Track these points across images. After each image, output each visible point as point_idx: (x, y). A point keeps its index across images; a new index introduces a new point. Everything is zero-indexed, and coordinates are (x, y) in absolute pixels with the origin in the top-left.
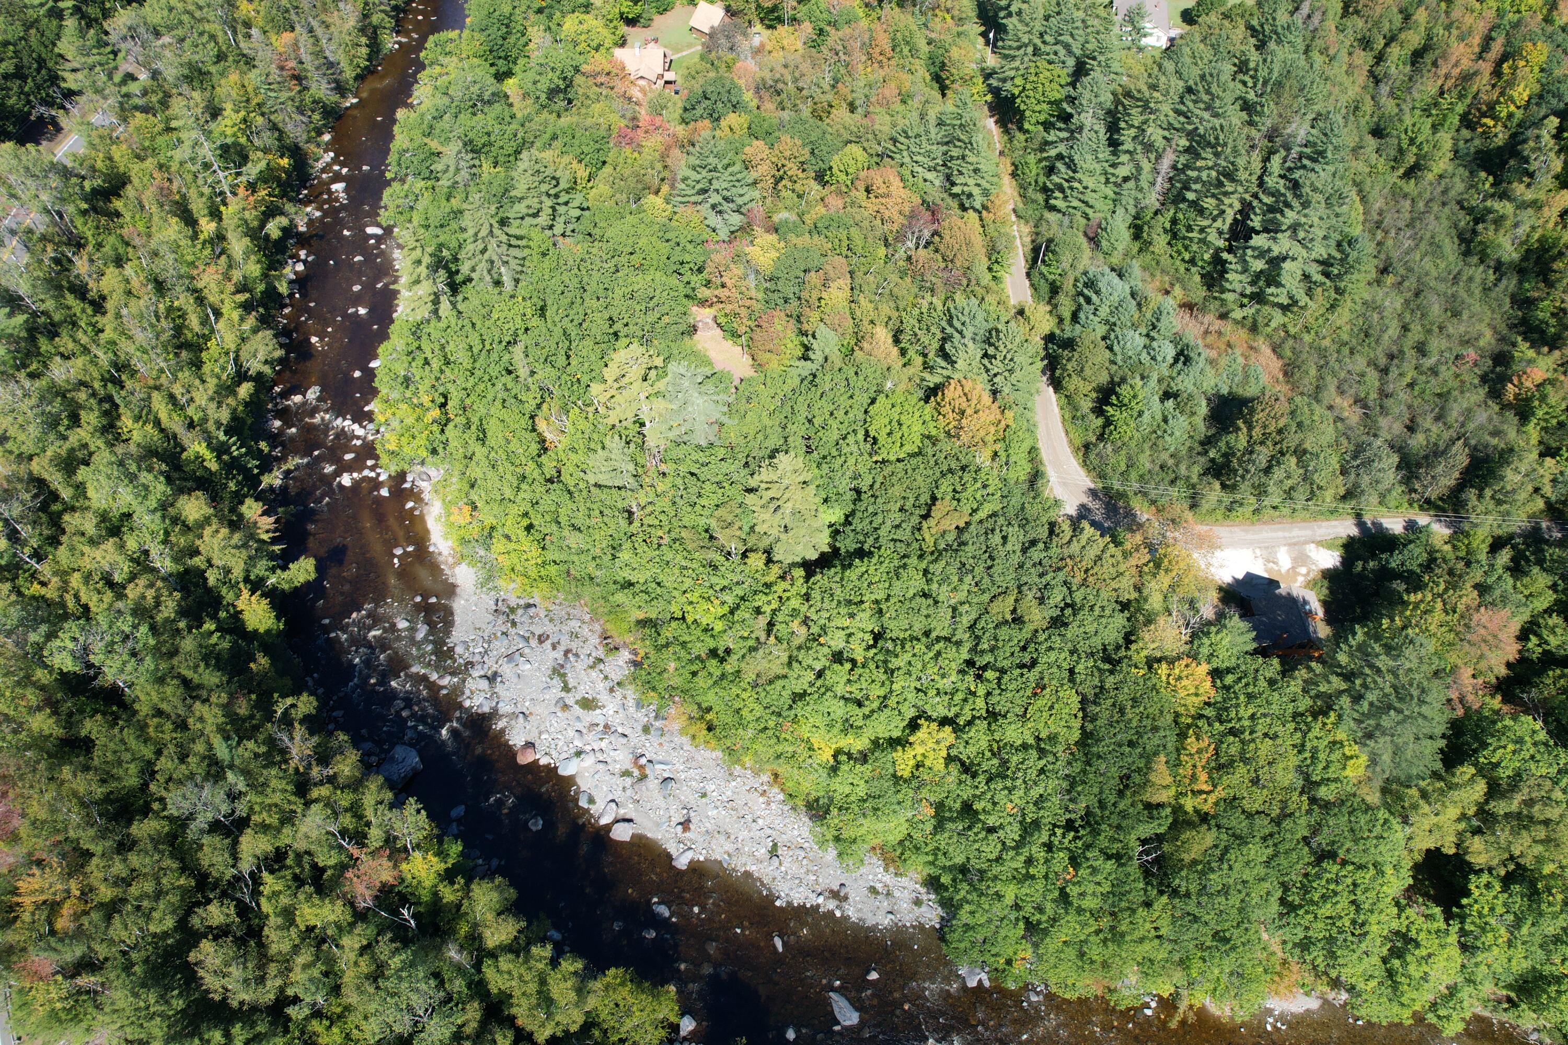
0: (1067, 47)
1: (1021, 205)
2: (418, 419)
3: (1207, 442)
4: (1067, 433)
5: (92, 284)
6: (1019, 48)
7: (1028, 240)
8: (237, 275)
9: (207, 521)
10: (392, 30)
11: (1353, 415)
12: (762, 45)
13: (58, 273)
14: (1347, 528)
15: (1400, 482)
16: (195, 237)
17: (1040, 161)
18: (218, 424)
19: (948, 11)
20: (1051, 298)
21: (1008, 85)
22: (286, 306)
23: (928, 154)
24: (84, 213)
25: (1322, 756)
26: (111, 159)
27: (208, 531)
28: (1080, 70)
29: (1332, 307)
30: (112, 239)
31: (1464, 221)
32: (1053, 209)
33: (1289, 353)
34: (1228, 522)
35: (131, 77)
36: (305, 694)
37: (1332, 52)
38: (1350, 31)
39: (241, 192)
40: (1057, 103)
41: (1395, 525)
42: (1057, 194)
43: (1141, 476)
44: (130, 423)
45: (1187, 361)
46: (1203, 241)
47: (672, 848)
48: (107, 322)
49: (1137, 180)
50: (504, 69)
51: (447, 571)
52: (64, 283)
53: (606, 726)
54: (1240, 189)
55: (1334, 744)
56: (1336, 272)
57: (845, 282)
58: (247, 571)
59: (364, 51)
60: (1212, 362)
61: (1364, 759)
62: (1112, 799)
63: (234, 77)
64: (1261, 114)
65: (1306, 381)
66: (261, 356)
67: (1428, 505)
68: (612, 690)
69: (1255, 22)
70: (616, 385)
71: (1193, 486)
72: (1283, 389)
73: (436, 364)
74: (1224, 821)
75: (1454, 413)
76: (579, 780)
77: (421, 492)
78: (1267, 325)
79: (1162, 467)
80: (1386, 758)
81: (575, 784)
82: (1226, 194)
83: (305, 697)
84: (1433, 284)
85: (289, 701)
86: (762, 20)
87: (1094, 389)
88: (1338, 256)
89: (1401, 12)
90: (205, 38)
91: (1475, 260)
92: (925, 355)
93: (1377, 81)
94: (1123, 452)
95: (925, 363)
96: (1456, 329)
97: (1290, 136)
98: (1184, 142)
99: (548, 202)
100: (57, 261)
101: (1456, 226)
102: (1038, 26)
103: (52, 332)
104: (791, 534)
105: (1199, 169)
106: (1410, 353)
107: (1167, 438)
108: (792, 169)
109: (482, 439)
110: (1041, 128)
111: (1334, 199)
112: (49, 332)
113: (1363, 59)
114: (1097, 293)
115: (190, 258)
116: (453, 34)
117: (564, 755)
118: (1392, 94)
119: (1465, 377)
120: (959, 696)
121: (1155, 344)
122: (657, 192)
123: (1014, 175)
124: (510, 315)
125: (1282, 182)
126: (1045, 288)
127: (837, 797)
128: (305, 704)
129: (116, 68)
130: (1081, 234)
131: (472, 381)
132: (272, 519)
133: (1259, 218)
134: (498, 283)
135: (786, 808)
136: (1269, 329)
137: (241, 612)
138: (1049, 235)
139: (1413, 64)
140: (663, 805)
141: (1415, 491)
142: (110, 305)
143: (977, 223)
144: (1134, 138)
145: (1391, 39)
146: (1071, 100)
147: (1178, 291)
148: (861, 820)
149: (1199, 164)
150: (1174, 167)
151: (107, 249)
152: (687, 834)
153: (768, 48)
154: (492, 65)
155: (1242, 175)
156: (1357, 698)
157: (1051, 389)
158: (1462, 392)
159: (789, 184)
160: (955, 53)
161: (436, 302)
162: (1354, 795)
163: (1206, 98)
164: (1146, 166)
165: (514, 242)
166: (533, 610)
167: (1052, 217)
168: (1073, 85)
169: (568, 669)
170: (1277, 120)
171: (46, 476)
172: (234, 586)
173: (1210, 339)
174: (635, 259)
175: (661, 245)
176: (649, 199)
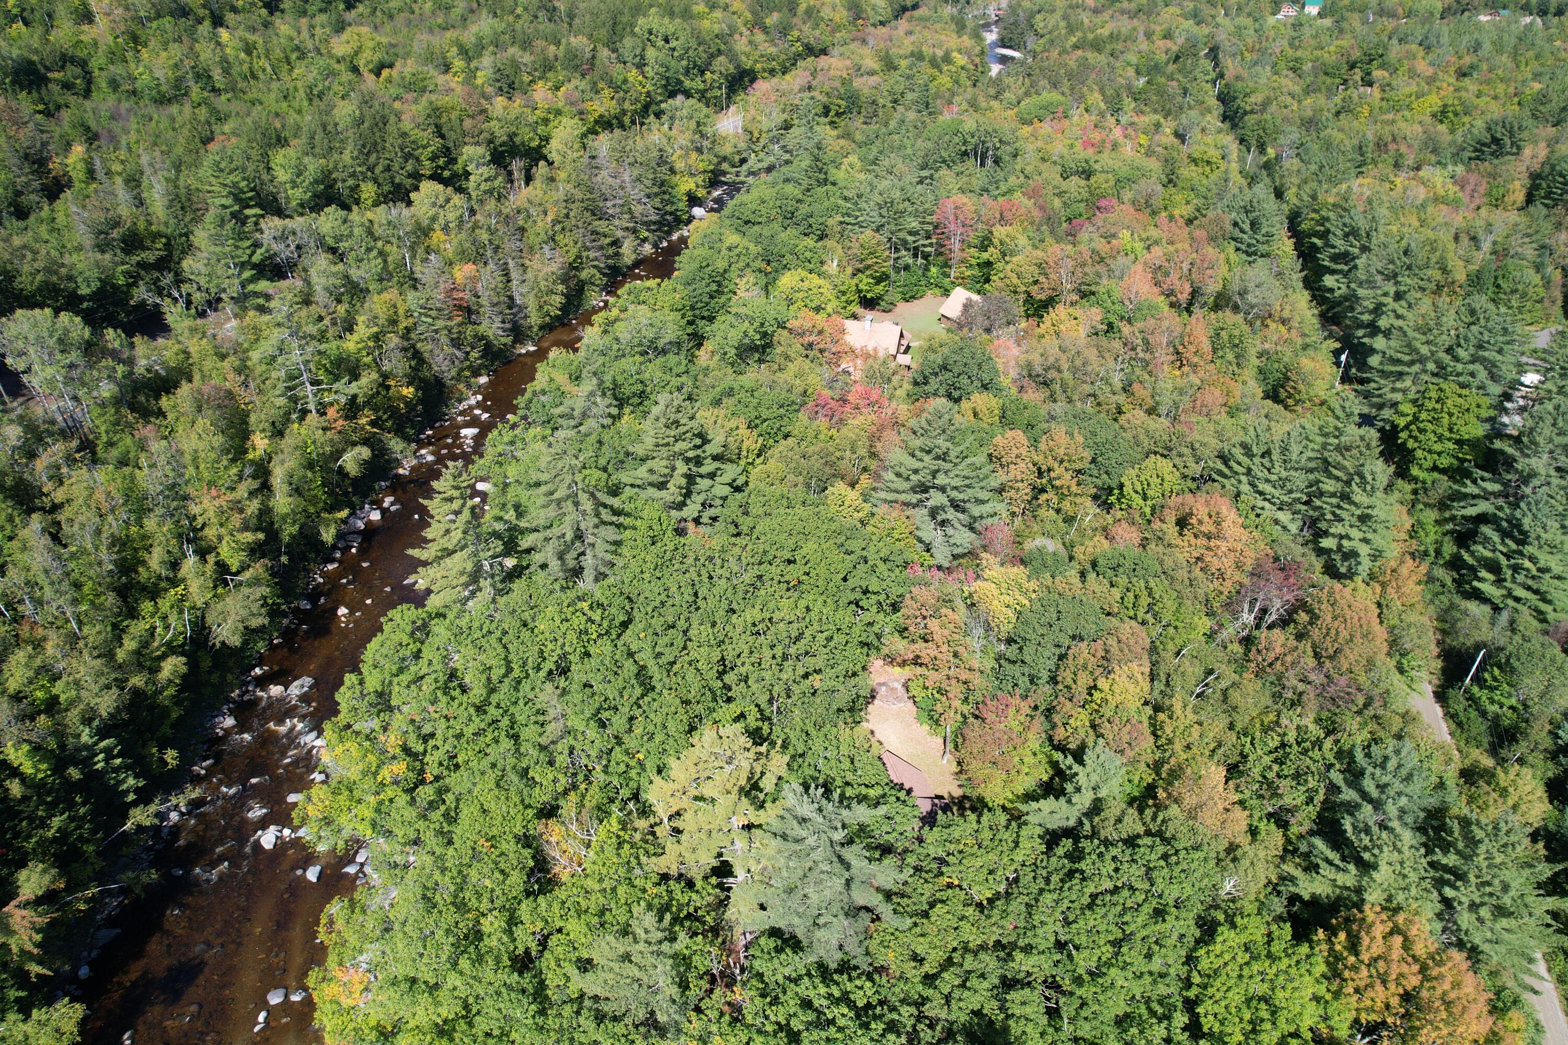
6: (1412, 363)
10: (603, 288)
19: (1284, 322)
20: (1496, 745)
21: (1387, 413)
22: (333, 560)
32: (1474, 595)
39: (333, 411)
40: (1471, 443)
42: (1484, 574)
50: (706, 331)
57: (1142, 669)
63: (390, 297)
66: (235, 621)
77: (365, 886)
99: (682, 468)
110: (1442, 476)
116: (655, 283)
122: (854, 483)
143: (1371, 599)
154: (691, 323)
159: (1054, 500)
160: (1302, 366)
167: (1474, 608)
174: (794, 573)
175: (836, 556)
176: (839, 488)
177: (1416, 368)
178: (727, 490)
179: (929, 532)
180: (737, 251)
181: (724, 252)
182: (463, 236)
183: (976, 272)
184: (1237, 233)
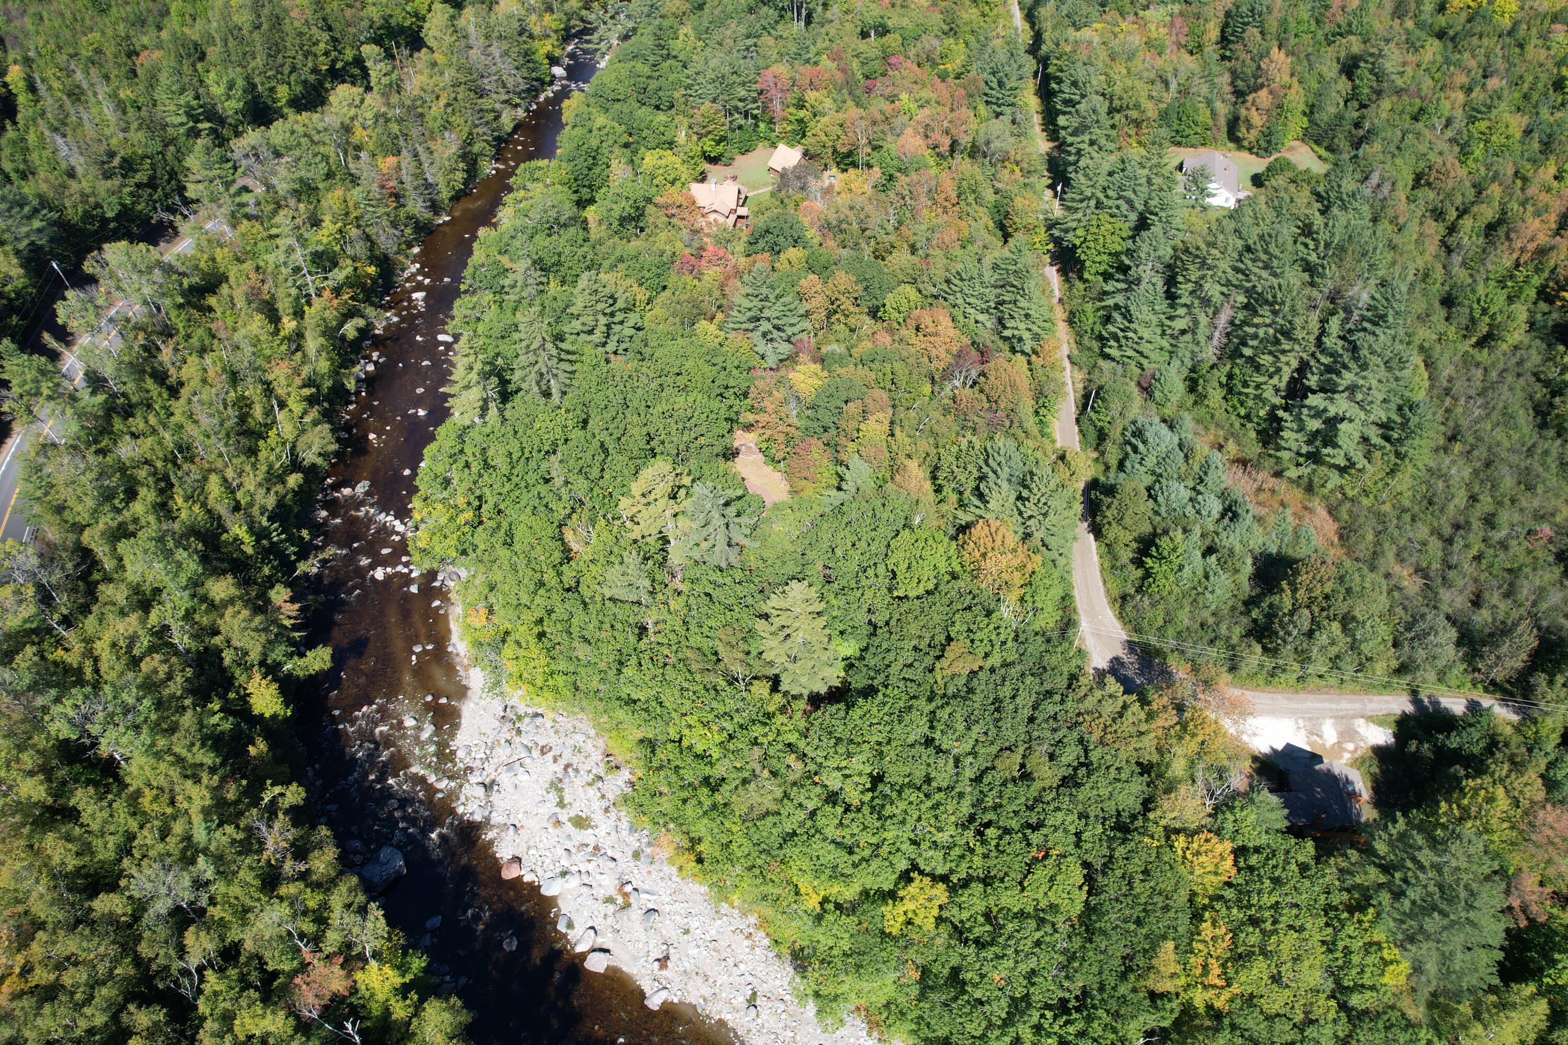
0: (1130, 202)
1: (1076, 352)
2: (452, 519)
3: (1250, 603)
4: (1105, 582)
5: (172, 371)
6: (1082, 201)
7: (1081, 386)
8: (306, 371)
9: (231, 601)
10: (493, 157)
11: (1412, 585)
12: (831, 186)
13: (145, 359)
14: (1400, 704)
15: (1463, 660)
16: (277, 331)
17: (1098, 310)
18: (263, 509)
19: (1017, 164)
20: (1098, 445)
21: (1070, 236)
22: (351, 403)
23: (981, 297)
24: (180, 306)
25: (1355, 959)
26: (213, 260)
27: (230, 611)
28: (1142, 225)
29: (1392, 472)
30: (200, 332)
31: (1540, 393)
32: (1107, 357)
33: (1345, 517)
34: (1269, 688)
35: (246, 189)
36: (295, 784)
37: (1401, 221)
38: (1421, 202)
39: (327, 294)
40: (1117, 254)
41: (1456, 705)
42: (1112, 343)
43: (1179, 633)
44: (180, 501)
45: (1235, 517)
46: (1258, 397)
47: (647, 986)
48: (179, 407)
49: (1194, 333)
50: (588, 197)
51: (462, 673)
52: (148, 369)
53: (596, 848)
54: (1297, 347)
55: (1371, 946)
56: (1396, 436)
57: (885, 416)
58: (265, 655)
59: (460, 176)
60: (1259, 520)
61: (1405, 967)
62: (1112, 981)
63: (339, 193)
64: (1323, 276)
65: (1362, 546)
66: (316, 449)
67: (1493, 687)
68: (607, 810)
69: (1321, 189)
70: (644, 501)
71: (1233, 648)
72: (1335, 553)
73: (475, 467)
74: (1239, 1021)
75: (1525, 591)
76: (560, 902)
77: (449, 591)
78: (1323, 486)
79: (1202, 625)
80: (1431, 967)
81: (556, 906)
82: (1284, 352)
83: (294, 787)
84: (1504, 455)
85: (277, 790)
86: (838, 164)
87: (1135, 540)
88: (1399, 420)
89: (1474, 186)
90: (319, 158)
91: (1551, 433)
92: (961, 493)
93: (1449, 251)
94: (1161, 607)
95: (960, 500)
96: (1530, 503)
97: (1352, 298)
98: (1242, 299)
99: (603, 320)
100: (145, 348)
101: (1531, 398)
102: (1102, 181)
103: (128, 412)
104: (799, 664)
105: (1257, 326)
106: (1476, 524)
107: (1208, 595)
108: (847, 305)
109: (509, 544)
110: (1100, 278)
111: (1394, 363)
112: (126, 412)
113: (1435, 230)
114: (1144, 442)
115: (268, 352)
116: (543, 163)
117: (550, 874)
118: (1464, 264)
119: (1540, 554)
120: (957, 851)
121: (1200, 497)
122: (712, 318)
123: (1070, 322)
124: (552, 425)
125: (1341, 343)
126: (1092, 435)
127: (821, 948)
128: (294, 795)
129: (234, 181)
130: (1133, 384)
131: (508, 487)
132: (297, 606)
133: (1316, 378)
134: (547, 394)
135: (771, 955)
136: (1326, 491)
137: (249, 695)
138: (1102, 382)
139: (1486, 236)
140: (643, 938)
141: (1479, 670)
142: (185, 392)
143: (1026, 366)
144: (1192, 293)
145: (1463, 212)
146: (1129, 253)
147: (1232, 447)
148: (843, 977)
149: (1256, 320)
150: (1232, 323)
151: (194, 341)
152: (664, 972)
153: (837, 189)
154: (576, 192)
155: (1299, 334)
156: (1398, 895)
157: (1091, 536)
158: (1534, 569)
159: (842, 318)
160: (1019, 202)
161: (484, 409)
162: (1393, 1007)
163: (1264, 257)
164: (1203, 320)
165: (564, 356)
166: (540, 719)
167: (1105, 365)
168: (1133, 237)
169: (565, 785)
170: (1339, 282)
171: (93, 546)
172: (248, 668)
173: (1262, 497)
174: (681, 381)
175: (707, 369)
176: (703, 325)
177: (1085, 204)
178: (632, 331)
179: (762, 347)
180: (606, 131)
181: (595, 132)
182: (379, 130)
183: (795, 127)
184: (987, 91)
